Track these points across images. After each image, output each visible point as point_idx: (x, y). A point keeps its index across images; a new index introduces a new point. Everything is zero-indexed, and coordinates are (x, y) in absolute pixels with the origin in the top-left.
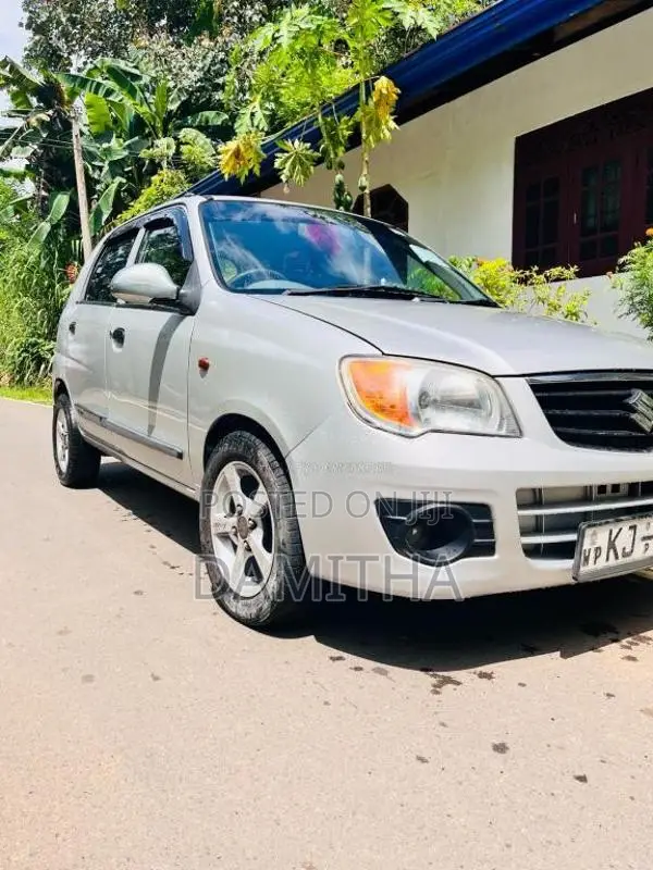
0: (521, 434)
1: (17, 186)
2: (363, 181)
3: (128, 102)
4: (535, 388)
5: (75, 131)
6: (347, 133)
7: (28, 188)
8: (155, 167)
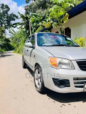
0: (75, 69)
1: (23, 29)
2: (64, 27)
3: (36, 18)
4: (77, 62)
5: (30, 23)
6: (62, 21)
7: (25, 30)
8: (39, 26)
